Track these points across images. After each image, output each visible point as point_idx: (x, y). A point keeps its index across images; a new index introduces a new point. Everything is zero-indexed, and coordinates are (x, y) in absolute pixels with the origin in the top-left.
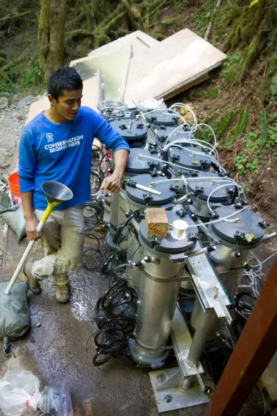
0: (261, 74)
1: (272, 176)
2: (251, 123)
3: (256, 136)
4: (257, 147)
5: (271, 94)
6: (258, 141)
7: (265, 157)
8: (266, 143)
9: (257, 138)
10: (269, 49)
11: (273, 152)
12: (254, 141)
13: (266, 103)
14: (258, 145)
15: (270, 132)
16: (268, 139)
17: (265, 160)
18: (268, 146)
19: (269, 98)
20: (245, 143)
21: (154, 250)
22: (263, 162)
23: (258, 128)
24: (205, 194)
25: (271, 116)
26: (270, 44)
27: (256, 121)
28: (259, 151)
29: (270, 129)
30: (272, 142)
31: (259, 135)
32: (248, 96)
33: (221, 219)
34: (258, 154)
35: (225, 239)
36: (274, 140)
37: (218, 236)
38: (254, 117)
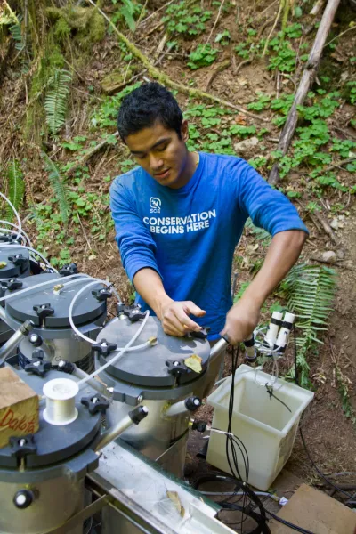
0: (21, 100)
1: (102, 268)
2: (30, 189)
3: (49, 208)
4: (58, 226)
5: (50, 133)
6: (57, 216)
7: (79, 240)
8: (72, 215)
9: (53, 212)
10: (21, 55)
11: (88, 228)
12: (49, 217)
13: (48, 149)
14: (59, 223)
15: (73, 195)
16: (73, 209)
17: (79, 244)
18: (76, 219)
19: (50, 140)
20: (34, 225)
21: (22, 470)
22: (78, 249)
23: (48, 194)
24: (59, 314)
25: (64, 168)
26: (20, 47)
27: (40, 183)
28: (63, 232)
29: (71, 190)
30: (81, 212)
31: (54, 205)
32: (11, 143)
33: (121, 350)
34: (65, 239)
35: (149, 385)
36: (84, 207)
37: (132, 384)
38: (33, 178)
